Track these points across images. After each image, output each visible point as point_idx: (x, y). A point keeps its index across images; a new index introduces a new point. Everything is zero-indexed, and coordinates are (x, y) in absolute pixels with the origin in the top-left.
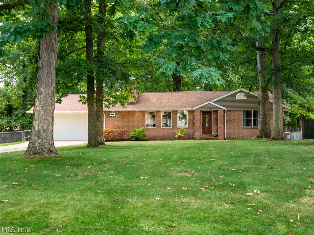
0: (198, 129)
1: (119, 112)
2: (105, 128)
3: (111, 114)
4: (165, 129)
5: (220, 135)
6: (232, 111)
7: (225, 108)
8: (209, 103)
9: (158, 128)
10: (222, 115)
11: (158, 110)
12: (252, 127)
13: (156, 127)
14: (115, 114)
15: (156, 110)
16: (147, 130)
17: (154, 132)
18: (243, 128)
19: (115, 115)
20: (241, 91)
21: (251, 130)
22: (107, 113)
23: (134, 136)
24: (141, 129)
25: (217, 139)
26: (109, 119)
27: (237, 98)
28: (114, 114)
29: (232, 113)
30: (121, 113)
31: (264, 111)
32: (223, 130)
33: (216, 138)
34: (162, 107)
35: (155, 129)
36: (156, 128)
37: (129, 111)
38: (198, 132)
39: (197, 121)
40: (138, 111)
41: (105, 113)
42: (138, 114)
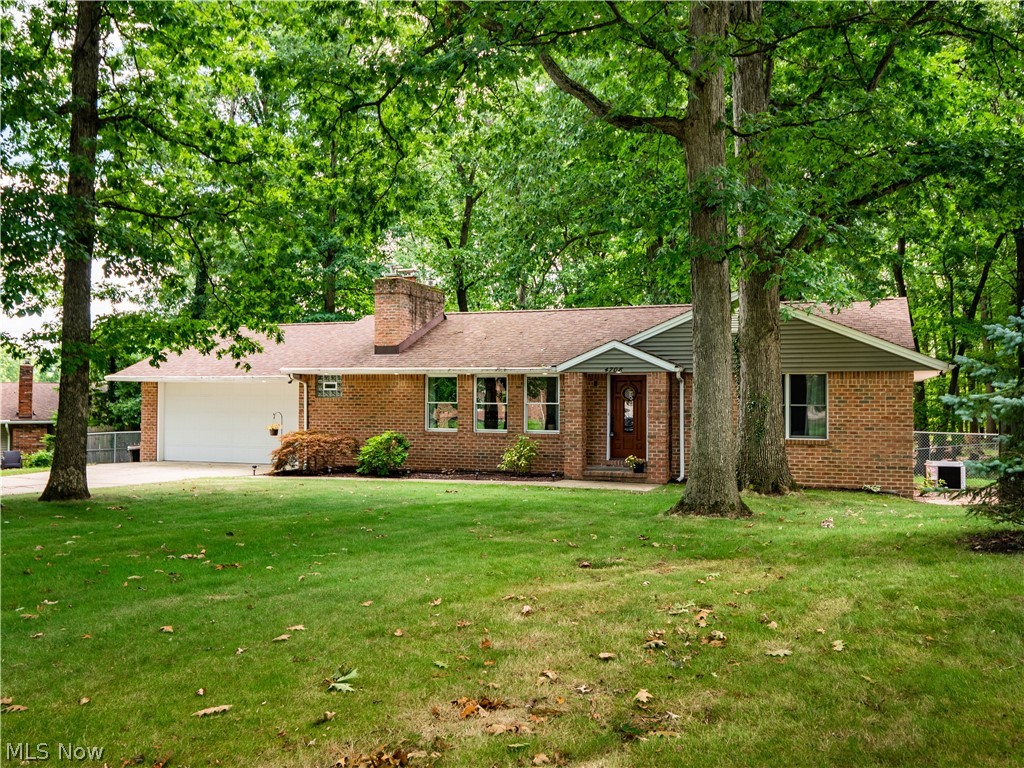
0: (574, 440)
1: (347, 377)
2: (308, 428)
3: (327, 386)
4: (485, 436)
5: (654, 466)
7: (671, 367)
8: (614, 349)
9: (461, 435)
10: (662, 393)
11: (463, 372)
12: (787, 437)
13: (456, 429)
14: (336, 383)
16: (427, 438)
17: (450, 447)
19: (335, 389)
22: (314, 381)
25: (642, 481)
26: (319, 402)
28: (333, 386)
30: (354, 383)
31: (755, 382)
32: (663, 447)
33: (639, 475)
35: (454, 436)
36: (457, 434)
37: (375, 377)
38: (574, 453)
39: (573, 411)
40: (403, 377)
41: (307, 383)
42: (402, 385)
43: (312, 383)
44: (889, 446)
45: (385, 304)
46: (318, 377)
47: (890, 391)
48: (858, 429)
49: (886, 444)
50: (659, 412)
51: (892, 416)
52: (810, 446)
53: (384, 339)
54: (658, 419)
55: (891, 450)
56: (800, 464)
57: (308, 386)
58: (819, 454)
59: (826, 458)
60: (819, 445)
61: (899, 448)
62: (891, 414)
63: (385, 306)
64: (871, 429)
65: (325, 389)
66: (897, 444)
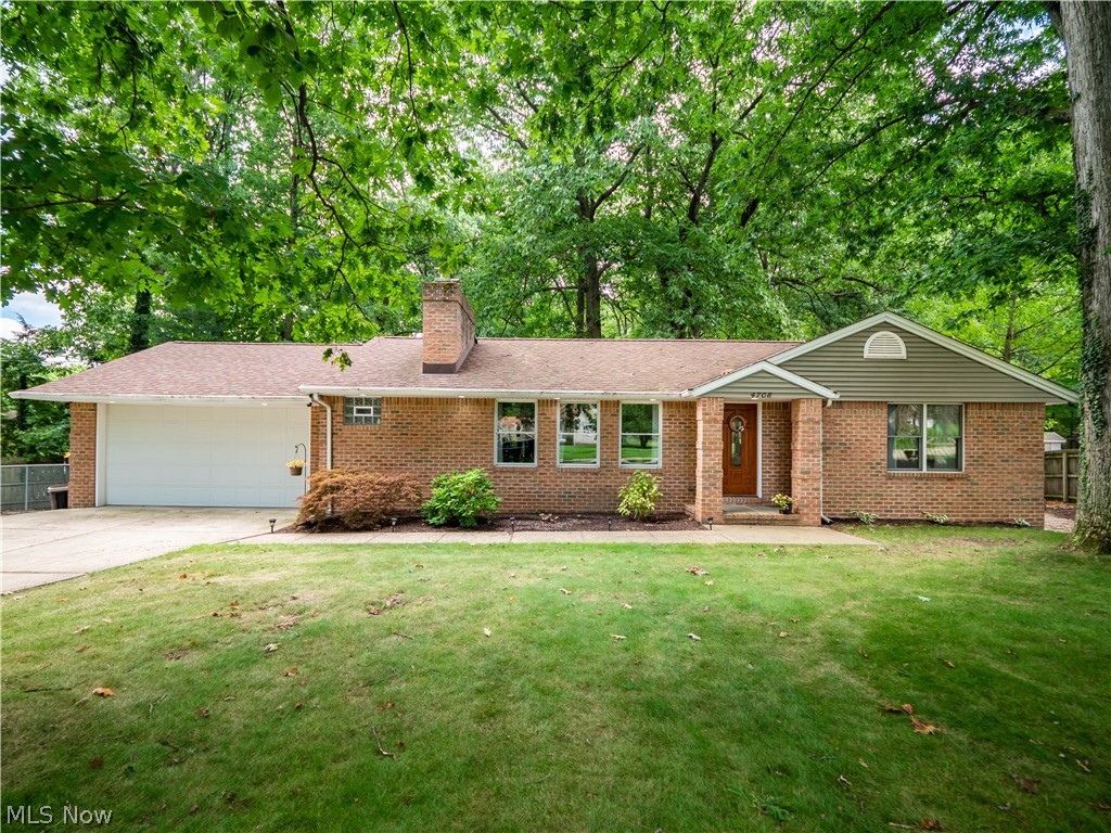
1: (389, 400)
2: (332, 465)
3: (359, 411)
4: (573, 472)
5: (807, 506)
6: (845, 406)
7: (826, 393)
8: (763, 371)
9: (542, 470)
10: (817, 423)
11: (545, 396)
12: (925, 470)
13: (535, 464)
14: (372, 408)
15: (538, 396)
16: (498, 474)
17: (528, 485)
18: (890, 477)
19: (372, 415)
20: (885, 326)
21: (920, 483)
22: (341, 405)
23: (438, 505)
24: (472, 476)
25: (795, 523)
26: (347, 430)
27: (866, 355)
28: (368, 411)
29: (846, 412)
30: (399, 407)
33: (790, 517)
34: (561, 386)
35: (533, 472)
36: (536, 469)
37: (427, 401)
38: (713, 493)
39: (712, 443)
40: (467, 401)
41: (332, 407)
42: (464, 412)
43: (339, 406)
44: (1023, 478)
45: (437, 314)
46: (347, 400)
47: (1025, 422)
48: (995, 461)
49: (1020, 475)
50: (813, 444)
51: (1026, 448)
52: (949, 480)
53: (437, 356)
54: (812, 452)
55: (1024, 482)
56: (940, 498)
57: (332, 411)
58: (958, 487)
59: (965, 492)
60: (958, 479)
61: (1032, 480)
62: (1024, 445)
63: (437, 316)
64: (1007, 461)
65: (355, 414)
66: (1031, 476)
